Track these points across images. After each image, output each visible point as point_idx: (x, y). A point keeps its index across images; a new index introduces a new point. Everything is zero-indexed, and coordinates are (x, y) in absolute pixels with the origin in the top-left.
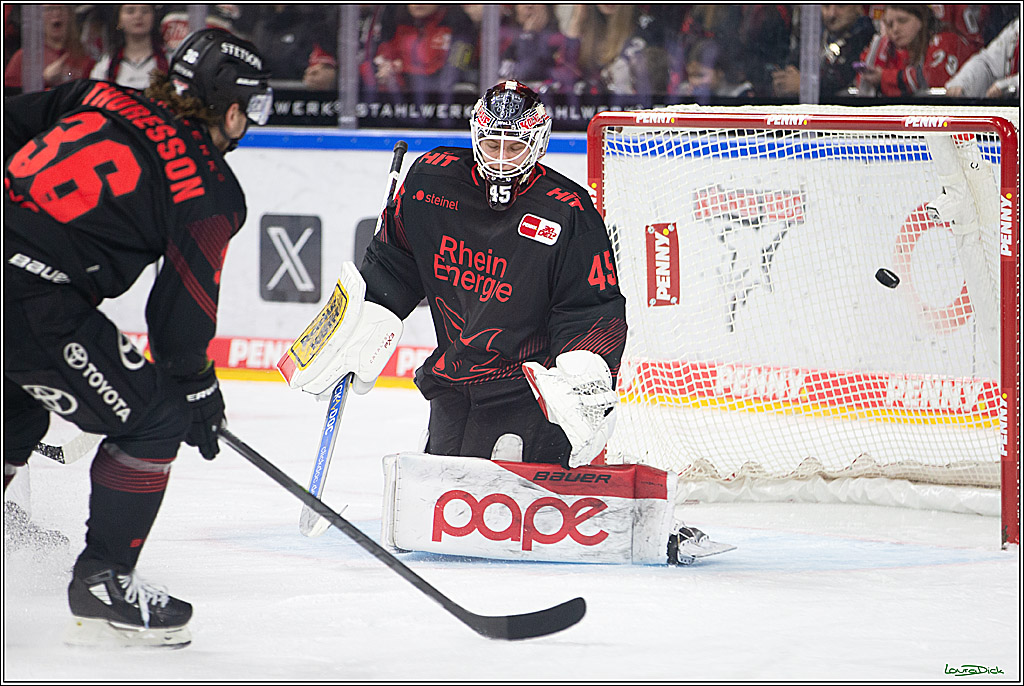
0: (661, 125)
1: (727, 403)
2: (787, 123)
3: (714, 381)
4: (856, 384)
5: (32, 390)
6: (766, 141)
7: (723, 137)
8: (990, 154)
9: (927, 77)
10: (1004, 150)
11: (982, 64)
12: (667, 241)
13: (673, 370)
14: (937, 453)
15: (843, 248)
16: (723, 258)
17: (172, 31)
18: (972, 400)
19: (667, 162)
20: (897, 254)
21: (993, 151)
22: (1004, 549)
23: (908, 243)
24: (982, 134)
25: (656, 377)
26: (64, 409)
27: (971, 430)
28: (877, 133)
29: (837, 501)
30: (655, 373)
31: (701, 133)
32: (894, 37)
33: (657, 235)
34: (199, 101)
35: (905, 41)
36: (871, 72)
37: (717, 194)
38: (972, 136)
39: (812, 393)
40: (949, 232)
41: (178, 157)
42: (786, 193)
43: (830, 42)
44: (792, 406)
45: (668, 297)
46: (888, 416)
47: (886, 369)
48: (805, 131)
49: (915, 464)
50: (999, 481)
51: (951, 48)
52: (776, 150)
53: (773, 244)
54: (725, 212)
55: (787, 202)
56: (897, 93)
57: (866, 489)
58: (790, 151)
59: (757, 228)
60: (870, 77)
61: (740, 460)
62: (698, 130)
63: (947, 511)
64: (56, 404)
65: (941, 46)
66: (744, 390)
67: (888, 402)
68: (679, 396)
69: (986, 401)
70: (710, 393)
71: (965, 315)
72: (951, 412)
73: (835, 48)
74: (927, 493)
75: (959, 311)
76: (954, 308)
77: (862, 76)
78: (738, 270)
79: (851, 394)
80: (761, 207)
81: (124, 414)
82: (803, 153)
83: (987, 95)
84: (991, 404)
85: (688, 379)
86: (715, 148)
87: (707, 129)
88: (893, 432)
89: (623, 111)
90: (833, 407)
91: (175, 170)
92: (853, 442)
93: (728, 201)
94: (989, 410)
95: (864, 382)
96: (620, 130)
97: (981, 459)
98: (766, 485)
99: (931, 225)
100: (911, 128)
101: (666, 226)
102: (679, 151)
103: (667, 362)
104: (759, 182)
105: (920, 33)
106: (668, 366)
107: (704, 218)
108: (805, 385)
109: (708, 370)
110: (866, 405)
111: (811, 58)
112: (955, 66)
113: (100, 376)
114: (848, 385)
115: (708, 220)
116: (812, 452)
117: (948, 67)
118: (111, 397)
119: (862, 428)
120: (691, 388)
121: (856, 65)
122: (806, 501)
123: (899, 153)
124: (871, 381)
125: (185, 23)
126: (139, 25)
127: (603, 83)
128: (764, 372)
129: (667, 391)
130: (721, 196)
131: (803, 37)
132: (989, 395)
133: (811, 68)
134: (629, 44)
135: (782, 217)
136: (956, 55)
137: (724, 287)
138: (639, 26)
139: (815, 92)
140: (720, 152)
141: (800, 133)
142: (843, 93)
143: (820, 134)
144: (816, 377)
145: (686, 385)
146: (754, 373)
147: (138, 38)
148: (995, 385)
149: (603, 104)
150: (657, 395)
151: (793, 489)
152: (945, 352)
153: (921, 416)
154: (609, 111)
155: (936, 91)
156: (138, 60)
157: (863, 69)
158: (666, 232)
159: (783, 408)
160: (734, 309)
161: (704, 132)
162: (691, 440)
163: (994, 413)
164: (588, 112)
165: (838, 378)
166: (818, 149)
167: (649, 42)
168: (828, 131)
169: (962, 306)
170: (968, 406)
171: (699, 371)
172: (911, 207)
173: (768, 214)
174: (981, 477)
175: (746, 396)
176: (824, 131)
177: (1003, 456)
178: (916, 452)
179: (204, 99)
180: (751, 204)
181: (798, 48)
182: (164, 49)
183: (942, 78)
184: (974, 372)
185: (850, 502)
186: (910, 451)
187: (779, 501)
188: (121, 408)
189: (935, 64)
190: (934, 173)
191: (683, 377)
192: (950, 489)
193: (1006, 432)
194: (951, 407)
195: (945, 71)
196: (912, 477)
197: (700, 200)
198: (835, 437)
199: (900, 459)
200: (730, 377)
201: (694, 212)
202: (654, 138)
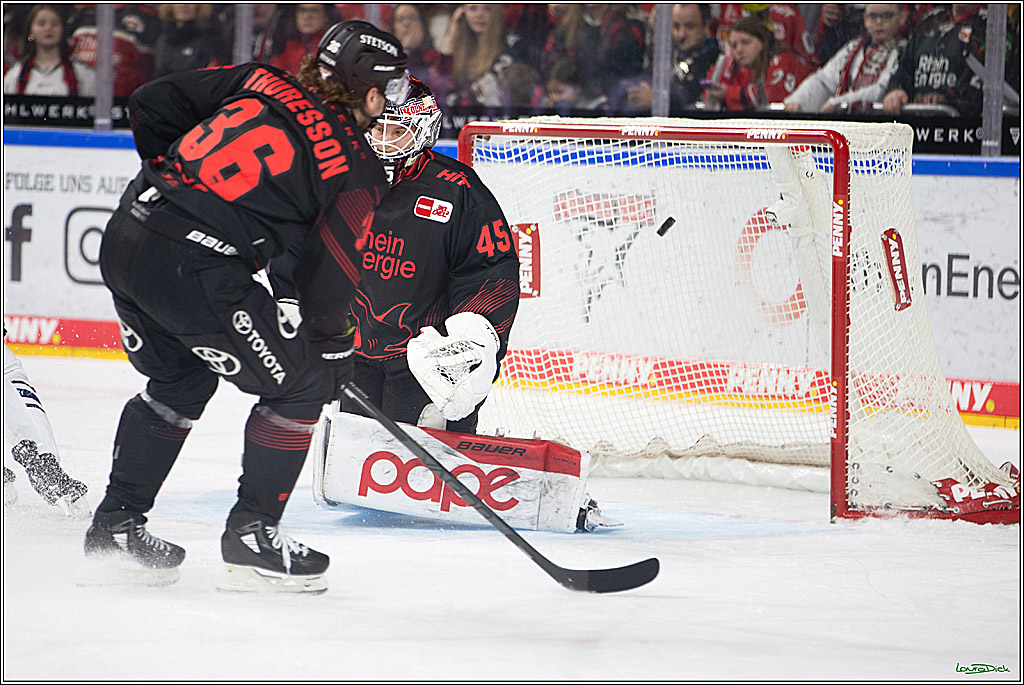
0: (525, 134)
1: (583, 387)
2: (639, 134)
3: (571, 367)
4: (700, 371)
5: (201, 352)
6: (621, 150)
7: (581, 145)
8: (824, 164)
9: (768, 93)
10: (836, 161)
11: (819, 83)
12: (530, 240)
13: (533, 357)
14: (772, 435)
15: (689, 248)
16: (581, 255)
17: (83, 43)
18: (805, 387)
19: (531, 168)
20: (738, 254)
21: (826, 161)
22: (833, 522)
23: (749, 244)
24: (816, 145)
25: (518, 363)
26: (228, 371)
27: (803, 414)
28: (721, 143)
29: (681, 477)
30: (517, 359)
31: (561, 141)
32: (738, 57)
33: (521, 234)
34: (342, 87)
35: (747, 61)
36: (717, 88)
37: (576, 197)
38: (808, 148)
39: (660, 379)
40: (786, 236)
41: (325, 138)
42: (639, 198)
43: (680, 60)
44: (641, 391)
45: (529, 291)
46: (729, 400)
47: (726, 358)
48: (656, 141)
49: (753, 444)
50: (829, 461)
51: (789, 68)
52: (630, 158)
53: (626, 243)
54: (583, 214)
55: (639, 205)
56: (739, 108)
57: (708, 466)
58: (642, 159)
59: (612, 229)
60: (716, 93)
61: (594, 439)
62: (558, 139)
63: (783, 488)
64: (221, 365)
65: (780, 65)
66: (598, 376)
67: (729, 388)
68: (539, 380)
69: (818, 388)
70: (568, 378)
71: (799, 310)
72: (786, 397)
73: (684, 66)
74: (763, 471)
75: (794, 306)
76: (789, 303)
77: (708, 92)
78: (594, 267)
79: (695, 381)
80: (615, 210)
81: (280, 377)
82: (653, 161)
83: (822, 111)
84: (823, 391)
85: (548, 365)
86: (574, 156)
87: (567, 139)
88: (733, 416)
89: (491, 121)
90: (679, 392)
91: (322, 151)
92: (697, 424)
93: (585, 204)
94: (820, 396)
95: (707, 370)
96: (488, 139)
97: (813, 441)
98: (618, 463)
99: (769, 227)
100: (752, 139)
101: (529, 226)
102: (541, 158)
103: (529, 350)
104: (614, 187)
105: (761, 53)
106: (529, 353)
107: (563, 219)
108: (654, 371)
109: (565, 357)
110: (709, 390)
111: (662, 75)
112: (793, 84)
113: (262, 341)
114: (693, 372)
115: (567, 221)
116: (659, 433)
117: (787, 85)
118: (270, 361)
119: (705, 412)
120: (550, 373)
121: (703, 82)
122: (653, 477)
123: (741, 162)
124: (713, 369)
125: (94, 37)
126: (49, 36)
127: (473, 96)
128: (617, 360)
129: (528, 376)
130: (579, 200)
131: (655, 56)
132: (821, 383)
133: (662, 84)
134: (497, 61)
135: (634, 219)
136: (794, 74)
137: (580, 282)
138: (507, 44)
139: (665, 106)
140: (579, 159)
141: (652, 143)
142: (690, 108)
143: (669, 144)
144: (664, 365)
145: (545, 371)
146: (608, 360)
147: (48, 48)
148: (826, 374)
149: (473, 114)
150: (519, 379)
151: (642, 466)
152: (781, 343)
153: (758, 401)
154: (478, 120)
155: (775, 107)
156: (47, 68)
157: (709, 86)
158: (528, 231)
159: (633, 392)
160: (589, 302)
161: (565, 141)
162: (549, 420)
163: (825, 399)
164: (459, 122)
165: (683, 366)
166: (667, 158)
167: (515, 59)
168: (677, 142)
169: (797, 301)
170: (801, 393)
171: (558, 358)
172: (752, 212)
173: (621, 216)
174: (812, 457)
175: (600, 381)
176: (673, 142)
177: (832, 438)
178: (754, 433)
179: (345, 85)
180: (606, 206)
181: (651, 66)
182: (71, 59)
183: (780, 94)
184: (807, 361)
185: (694, 478)
186: (748, 433)
187: (628, 477)
188: (278, 372)
189: (775, 82)
190: (773, 181)
191: (543, 363)
192: (784, 468)
193: (835, 416)
194: (786, 393)
195: (784, 87)
196: (750, 456)
197: (559, 202)
198: (680, 419)
199: (739, 440)
200: (586, 364)
201: (554, 214)
202: (519, 146)
